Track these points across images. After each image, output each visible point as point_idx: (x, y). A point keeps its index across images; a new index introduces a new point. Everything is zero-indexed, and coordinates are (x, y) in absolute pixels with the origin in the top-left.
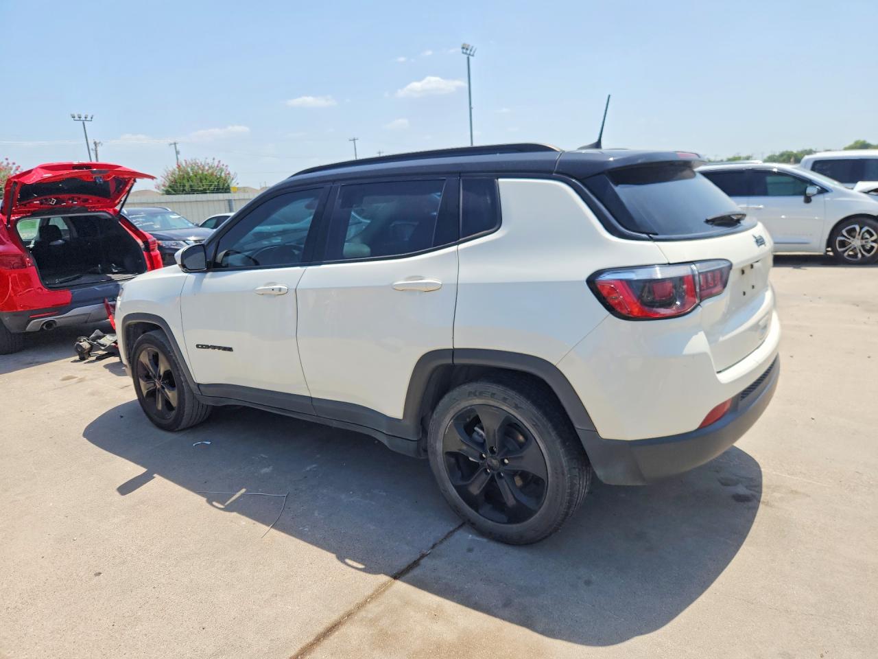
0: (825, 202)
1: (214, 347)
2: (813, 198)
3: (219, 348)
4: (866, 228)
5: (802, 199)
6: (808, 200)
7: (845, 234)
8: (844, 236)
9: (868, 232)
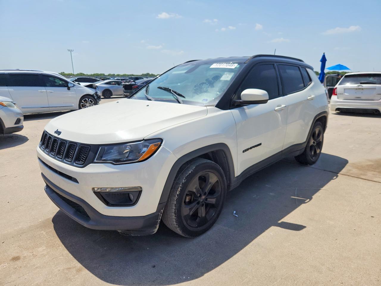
0: (75, 89)
1: (251, 148)
2: (71, 88)
3: (254, 147)
4: (90, 99)
5: (66, 88)
6: (69, 89)
7: (83, 102)
8: (83, 103)
9: (90, 101)
